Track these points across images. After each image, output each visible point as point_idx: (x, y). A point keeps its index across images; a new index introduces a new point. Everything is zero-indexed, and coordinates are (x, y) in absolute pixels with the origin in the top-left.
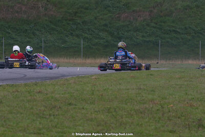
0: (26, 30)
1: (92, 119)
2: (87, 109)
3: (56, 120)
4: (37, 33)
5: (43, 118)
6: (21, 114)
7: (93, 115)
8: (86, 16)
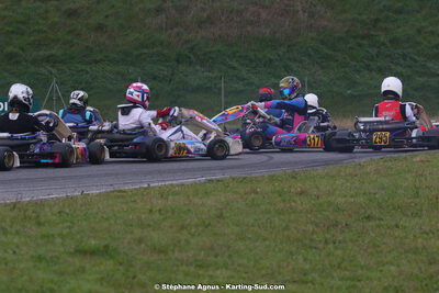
0: (271, 60)
1: (417, 248)
2: (405, 227)
4: (294, 66)
5: (311, 248)
6: (265, 240)
7: (420, 240)
8: (399, 27)
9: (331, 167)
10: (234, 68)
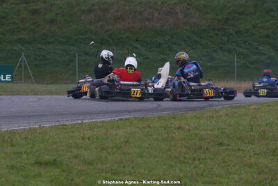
0: (160, 44)
1: (251, 164)
2: (244, 151)
3: (202, 166)
5: (184, 162)
6: (155, 157)
7: (253, 159)
8: (241, 24)
9: (198, 111)
10: (137, 48)
